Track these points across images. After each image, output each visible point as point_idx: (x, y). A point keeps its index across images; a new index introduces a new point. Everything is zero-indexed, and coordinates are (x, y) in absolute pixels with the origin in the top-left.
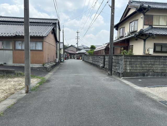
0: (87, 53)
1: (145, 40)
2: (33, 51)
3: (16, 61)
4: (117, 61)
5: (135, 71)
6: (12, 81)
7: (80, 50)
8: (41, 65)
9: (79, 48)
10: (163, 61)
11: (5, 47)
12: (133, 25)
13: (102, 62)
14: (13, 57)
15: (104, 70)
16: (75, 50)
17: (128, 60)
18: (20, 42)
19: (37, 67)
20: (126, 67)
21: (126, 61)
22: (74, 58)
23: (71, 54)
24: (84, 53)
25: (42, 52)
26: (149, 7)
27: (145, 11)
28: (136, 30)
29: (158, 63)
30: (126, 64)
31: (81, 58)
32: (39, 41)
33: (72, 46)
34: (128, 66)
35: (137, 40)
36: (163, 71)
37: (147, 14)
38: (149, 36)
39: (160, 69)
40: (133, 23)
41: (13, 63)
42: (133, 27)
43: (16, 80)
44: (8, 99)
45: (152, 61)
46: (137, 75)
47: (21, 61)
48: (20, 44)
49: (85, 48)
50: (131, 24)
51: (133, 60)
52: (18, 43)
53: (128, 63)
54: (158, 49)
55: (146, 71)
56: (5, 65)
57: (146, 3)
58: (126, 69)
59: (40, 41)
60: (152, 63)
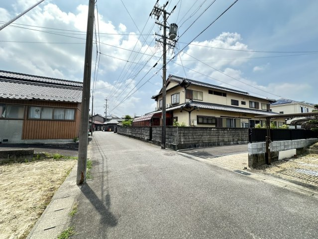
0: (120, 124)
1: (190, 113)
2: (60, 122)
3: (27, 136)
4: (170, 133)
5: (188, 143)
6: (33, 169)
7: (108, 120)
8: (72, 140)
9: (107, 118)
10: (209, 132)
11: (8, 114)
12: (175, 98)
13: (148, 134)
14: (23, 131)
15: (150, 143)
16: (102, 120)
17: (182, 132)
18: (37, 108)
19: (66, 143)
20: (180, 138)
21: (180, 133)
22: (100, 130)
23: (97, 125)
24: (116, 124)
25: (74, 122)
26: (190, 83)
27: (186, 86)
28: (178, 102)
29: (205, 134)
30: (180, 136)
31: (110, 130)
32: (70, 108)
33: (97, 115)
34: (182, 138)
35: (181, 112)
36: (209, 141)
37: (188, 88)
38: (194, 109)
39: (207, 139)
40: (175, 95)
41: (23, 138)
42: (175, 100)
43: (39, 166)
44: (56, 200)
45: (201, 132)
46: (190, 147)
47: (38, 136)
48: (37, 111)
49: (113, 118)
50: (173, 96)
51: (186, 132)
52: (34, 110)
53: (182, 135)
54: (200, 120)
55: (196, 142)
56: (6, 143)
57: (187, 80)
58: (181, 141)
59: (72, 109)
60: (201, 134)
